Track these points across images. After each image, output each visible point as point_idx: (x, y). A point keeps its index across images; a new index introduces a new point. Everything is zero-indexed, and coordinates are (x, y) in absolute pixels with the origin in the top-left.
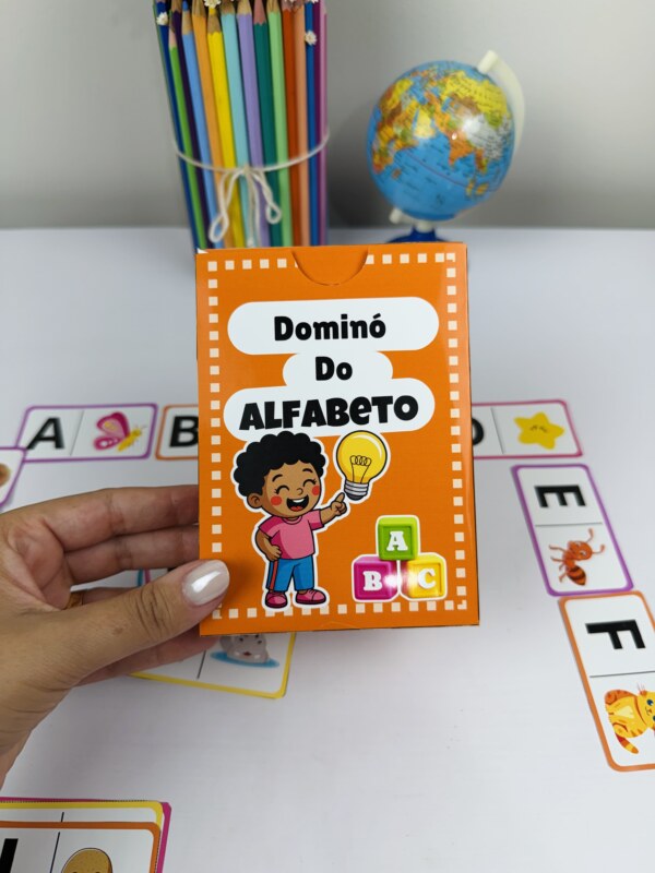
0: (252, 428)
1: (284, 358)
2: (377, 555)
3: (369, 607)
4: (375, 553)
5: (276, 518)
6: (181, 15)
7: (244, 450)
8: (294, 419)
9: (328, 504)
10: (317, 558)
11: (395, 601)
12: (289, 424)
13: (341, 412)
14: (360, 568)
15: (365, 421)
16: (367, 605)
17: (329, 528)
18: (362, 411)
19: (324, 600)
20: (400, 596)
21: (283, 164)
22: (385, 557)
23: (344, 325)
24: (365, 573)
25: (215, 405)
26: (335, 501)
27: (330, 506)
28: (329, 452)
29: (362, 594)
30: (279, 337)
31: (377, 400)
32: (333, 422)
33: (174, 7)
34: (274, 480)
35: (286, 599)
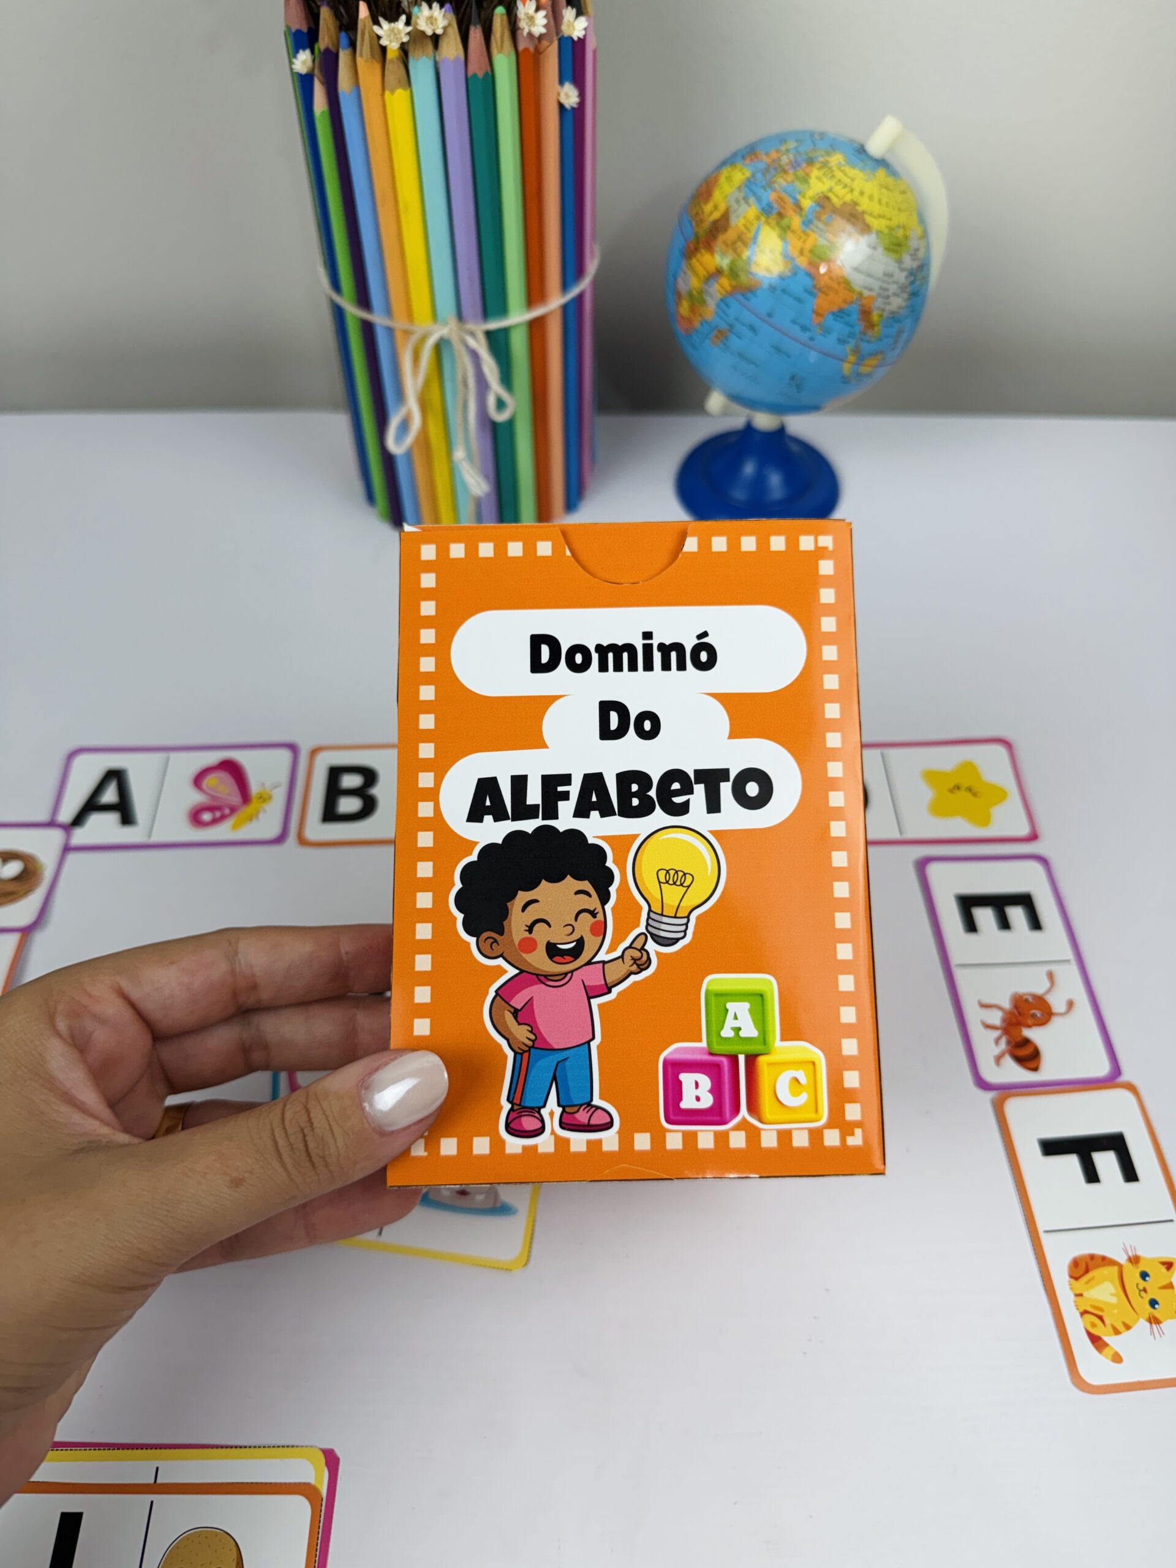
0: (488, 819)
1: (547, 701)
2: (704, 1044)
3: (690, 1140)
4: (700, 1040)
5: (527, 977)
6: (336, 56)
7: (474, 857)
8: (561, 804)
9: (618, 953)
10: (599, 1047)
11: (736, 1128)
12: (551, 812)
13: (642, 794)
14: (674, 1068)
15: (683, 809)
16: (685, 1135)
17: (619, 994)
18: (678, 793)
19: (609, 1125)
20: (744, 1120)
21: (518, 316)
22: (717, 1048)
23: (648, 649)
24: (684, 1078)
25: (426, 780)
26: (630, 947)
27: (622, 957)
28: (620, 862)
29: (677, 1115)
30: (537, 666)
31: (702, 775)
32: (627, 811)
33: (324, 41)
34: (524, 909)
35: (543, 1121)
